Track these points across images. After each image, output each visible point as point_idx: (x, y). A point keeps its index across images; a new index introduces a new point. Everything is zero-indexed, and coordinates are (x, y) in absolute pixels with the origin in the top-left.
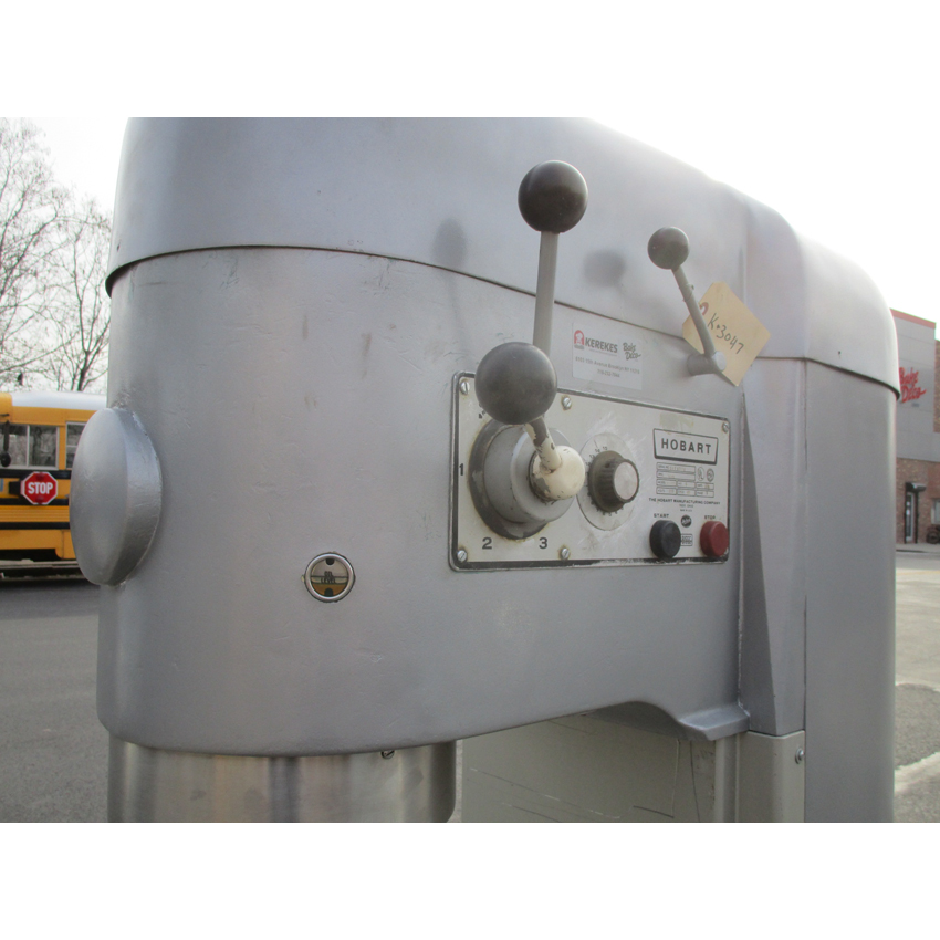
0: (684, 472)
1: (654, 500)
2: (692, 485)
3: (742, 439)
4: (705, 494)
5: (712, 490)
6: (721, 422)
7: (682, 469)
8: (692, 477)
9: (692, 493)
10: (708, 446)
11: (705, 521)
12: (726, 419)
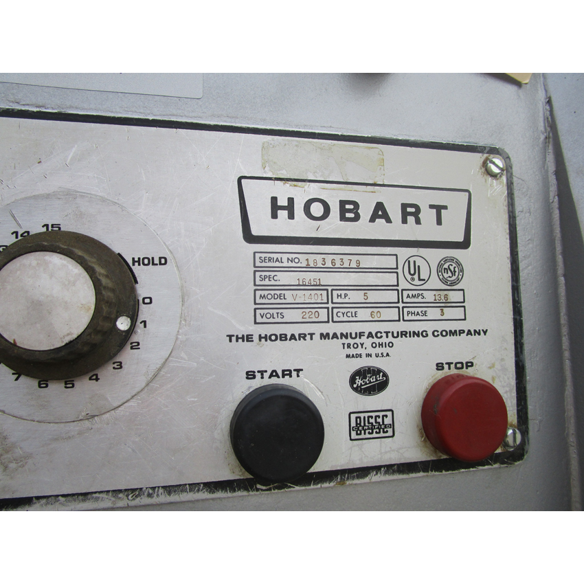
0: (359, 269)
1: (249, 338)
2: (392, 296)
3: (553, 189)
4: (433, 313)
5: (461, 305)
6: (478, 158)
7: (367, 262)
8: (390, 279)
9: (393, 314)
10: (439, 209)
11: (440, 375)
12: (494, 151)
